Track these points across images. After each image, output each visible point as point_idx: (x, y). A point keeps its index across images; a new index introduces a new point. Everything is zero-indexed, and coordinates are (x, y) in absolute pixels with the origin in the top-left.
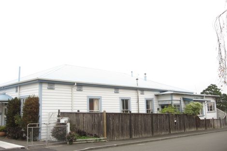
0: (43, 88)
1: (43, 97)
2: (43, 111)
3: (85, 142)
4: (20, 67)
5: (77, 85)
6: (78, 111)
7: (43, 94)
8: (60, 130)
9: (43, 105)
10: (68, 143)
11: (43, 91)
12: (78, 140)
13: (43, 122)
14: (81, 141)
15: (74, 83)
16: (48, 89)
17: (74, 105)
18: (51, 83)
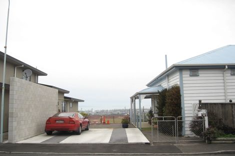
0: (184, 76)
1: (184, 85)
2: (185, 102)
3: (231, 142)
4: (166, 56)
5: (228, 68)
6: (231, 101)
7: (184, 82)
8: (197, 126)
9: (185, 95)
10: (206, 141)
11: (184, 79)
12: (219, 139)
13: (186, 115)
14: (224, 140)
15: (225, 66)
16: (191, 76)
17: (229, 94)
18: (194, 69)
